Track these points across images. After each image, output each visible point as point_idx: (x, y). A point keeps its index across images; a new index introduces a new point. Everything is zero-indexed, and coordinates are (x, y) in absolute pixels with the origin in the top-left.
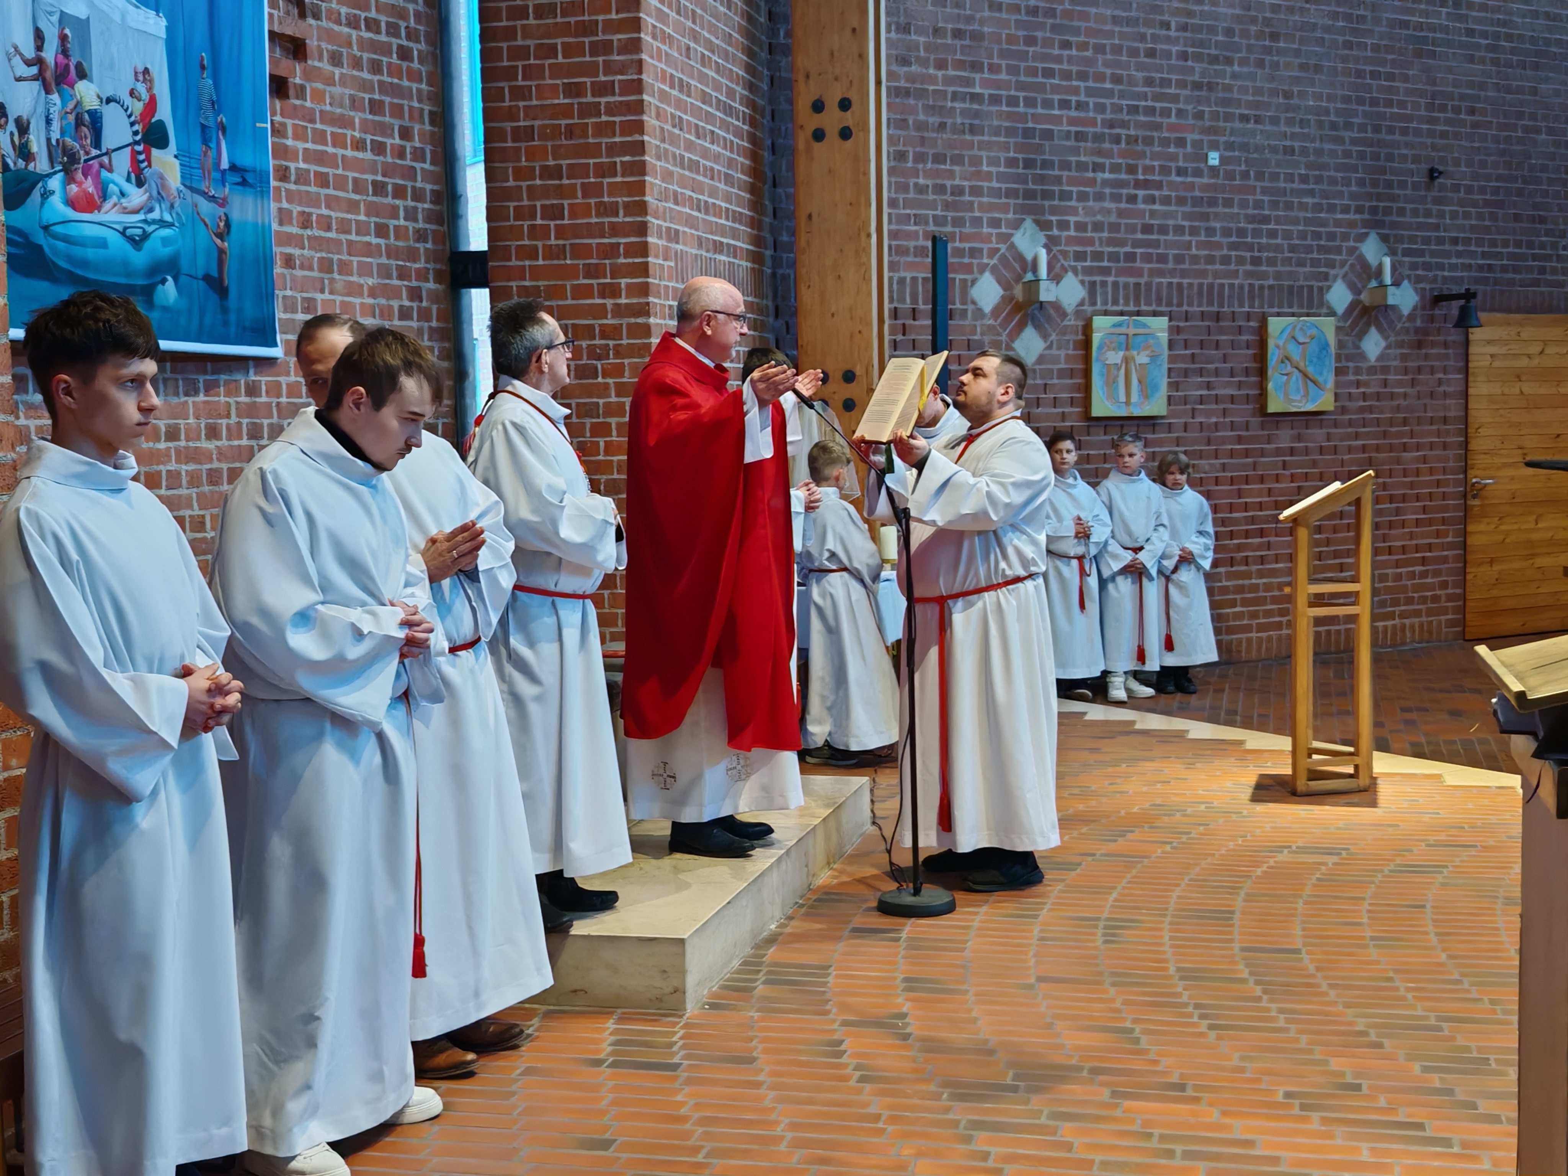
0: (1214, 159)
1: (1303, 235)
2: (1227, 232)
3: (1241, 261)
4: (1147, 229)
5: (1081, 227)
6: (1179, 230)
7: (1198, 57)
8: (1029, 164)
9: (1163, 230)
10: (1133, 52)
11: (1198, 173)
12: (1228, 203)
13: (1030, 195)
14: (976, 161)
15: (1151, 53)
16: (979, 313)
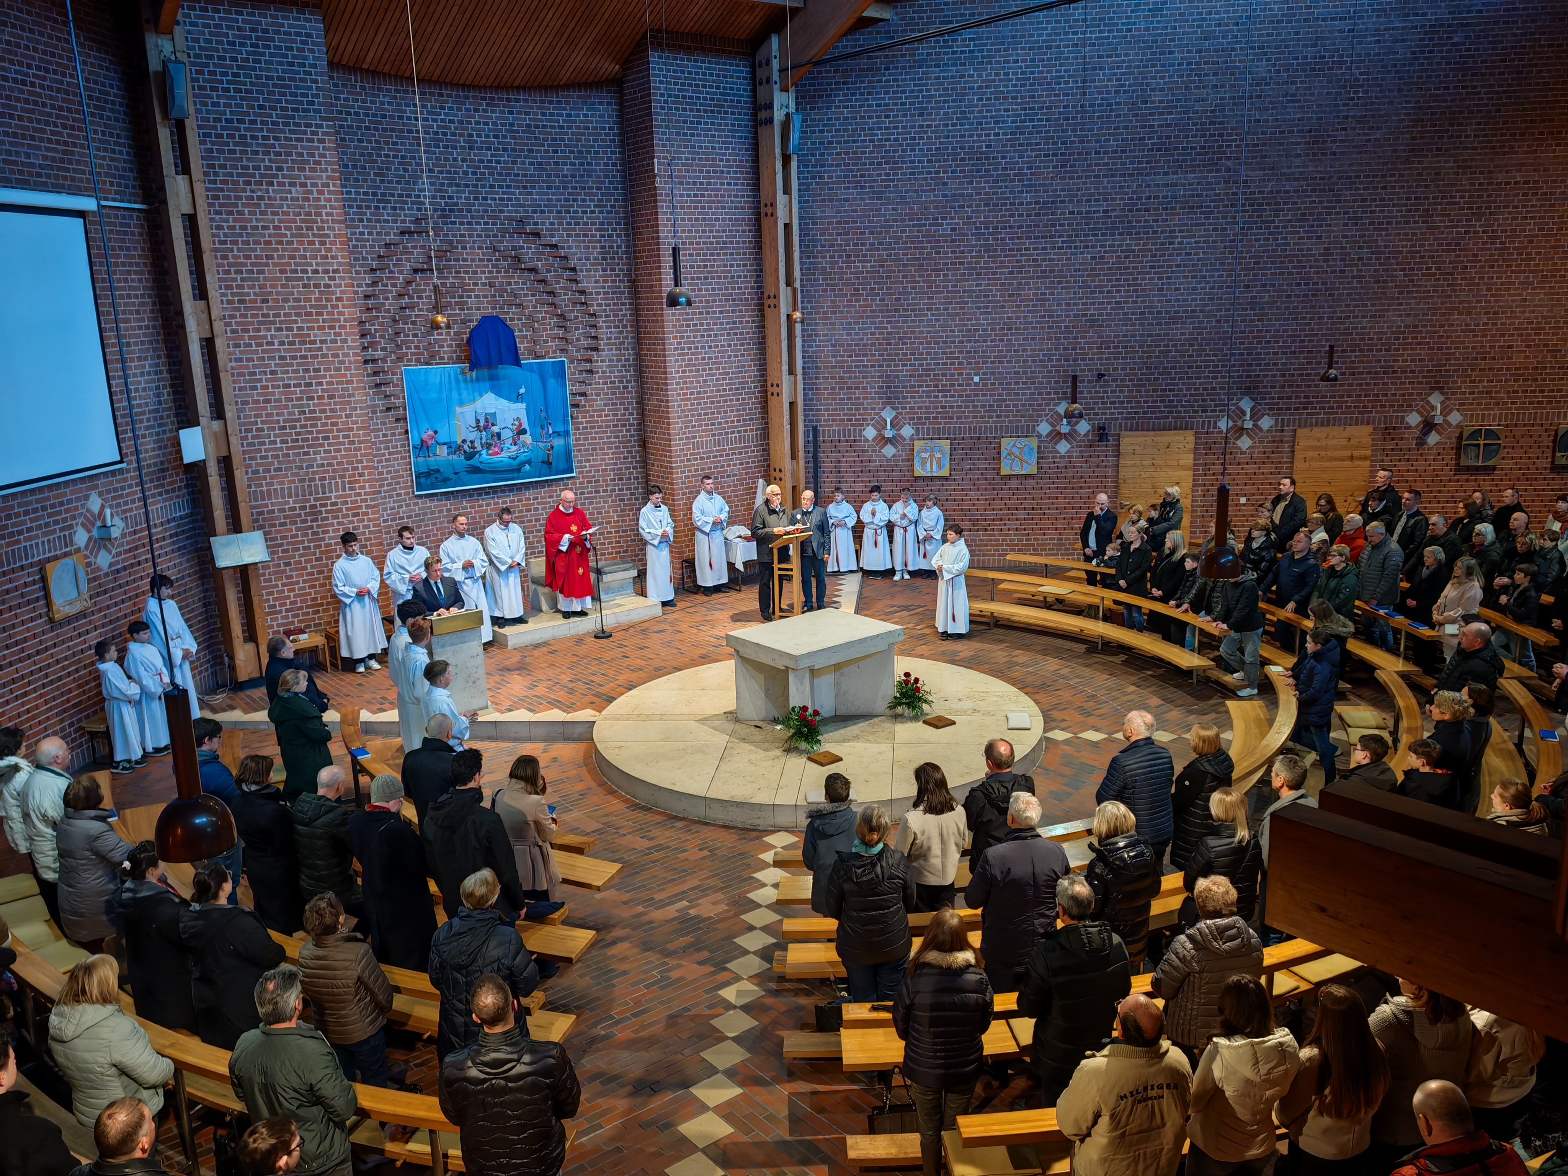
0: (977, 379)
1: (1023, 405)
2: (983, 406)
3: (991, 417)
4: (943, 407)
5: (912, 408)
6: (959, 407)
7: (969, 341)
8: (889, 387)
9: (952, 407)
10: (936, 343)
11: (969, 385)
12: (984, 395)
13: (888, 398)
14: (865, 388)
15: (945, 342)
16: (867, 440)
